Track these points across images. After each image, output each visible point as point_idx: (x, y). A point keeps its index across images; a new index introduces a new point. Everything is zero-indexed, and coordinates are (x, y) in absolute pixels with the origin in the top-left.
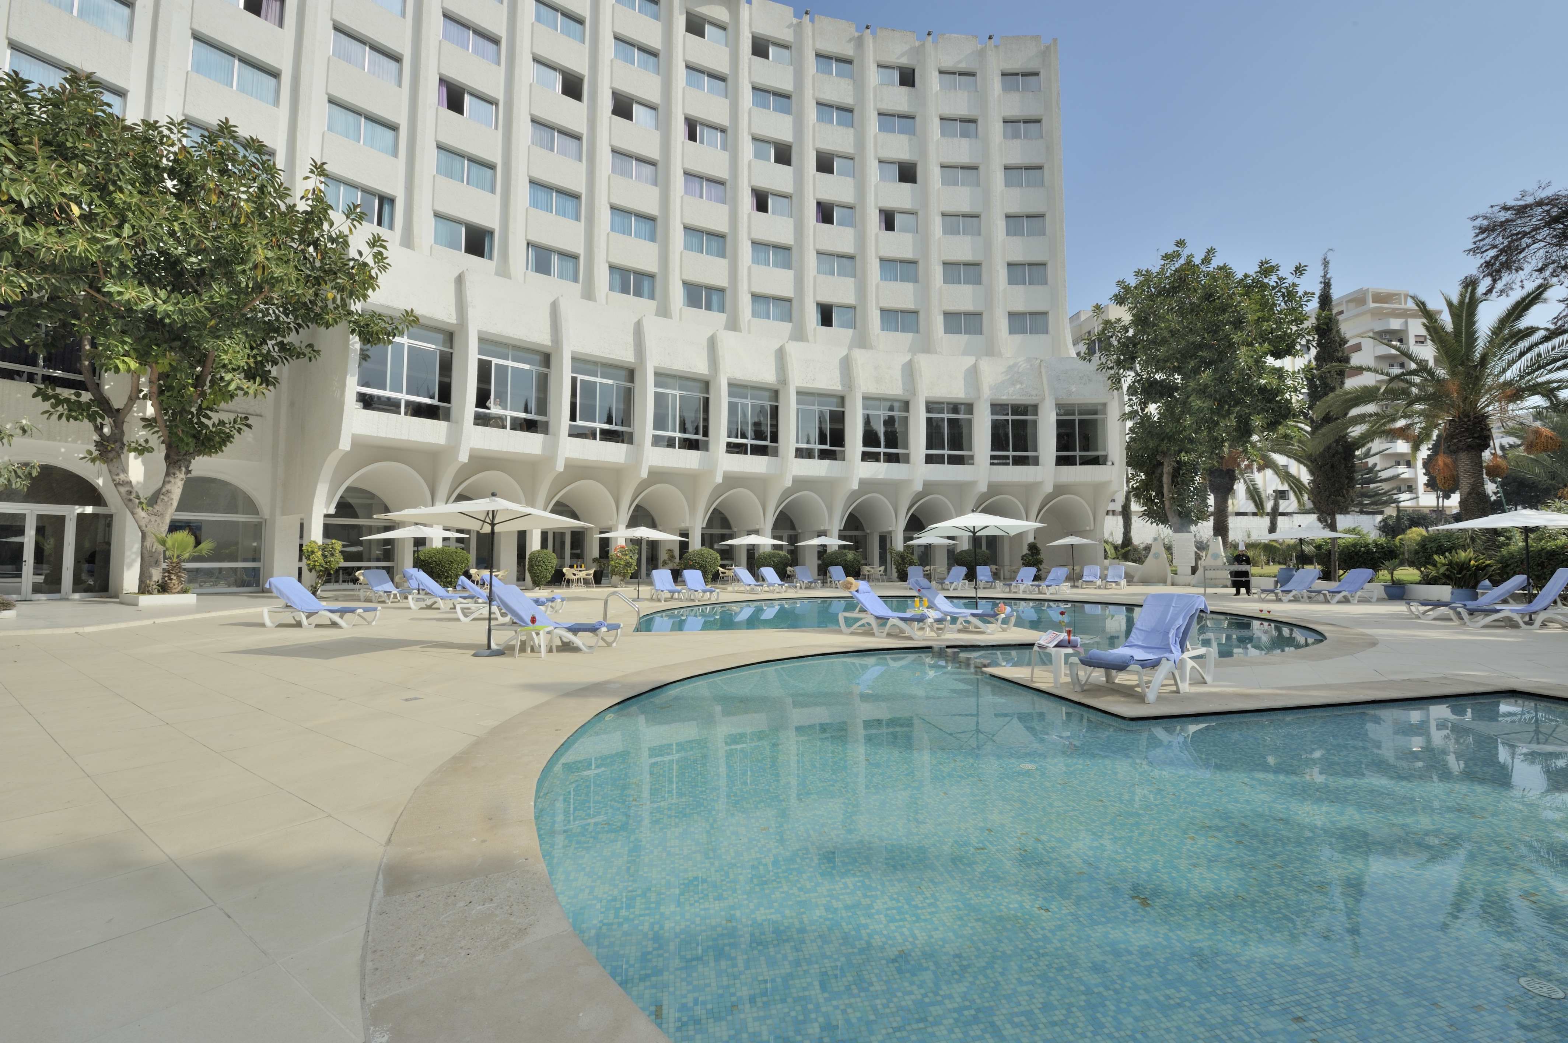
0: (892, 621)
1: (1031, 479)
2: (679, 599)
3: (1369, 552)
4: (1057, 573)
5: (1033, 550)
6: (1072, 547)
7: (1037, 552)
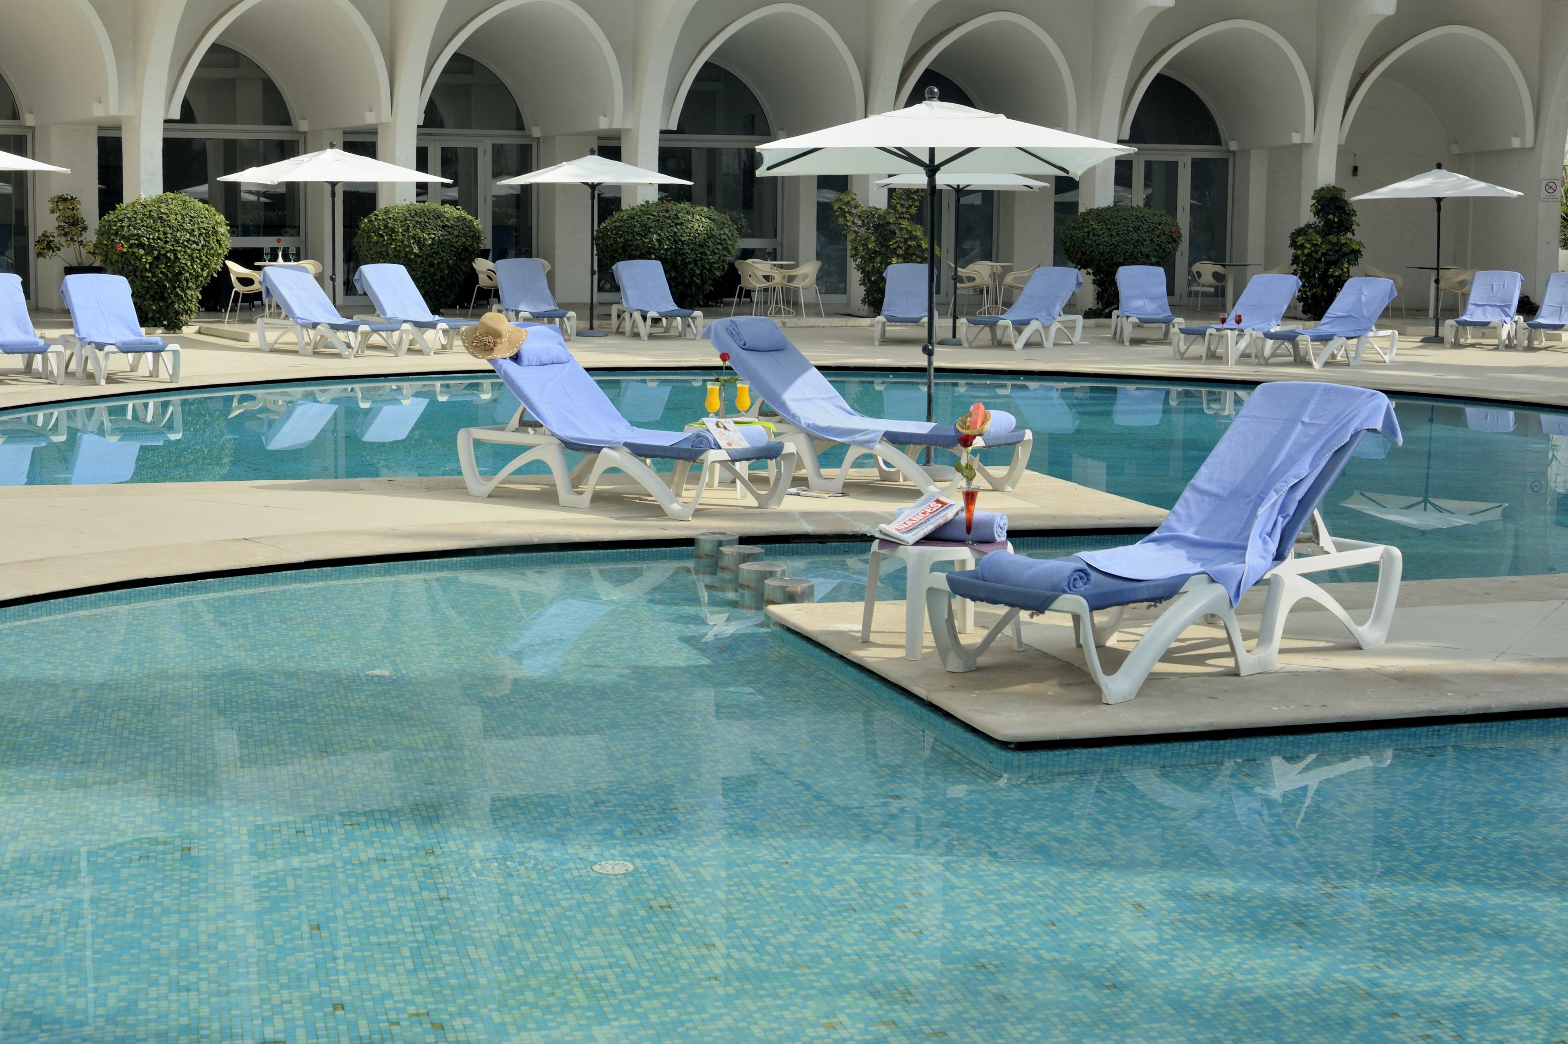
0: (609, 457)
2: (46, 376)
4: (1361, 294)
5: (1329, 214)
6: (1439, 209)
7: (1341, 222)
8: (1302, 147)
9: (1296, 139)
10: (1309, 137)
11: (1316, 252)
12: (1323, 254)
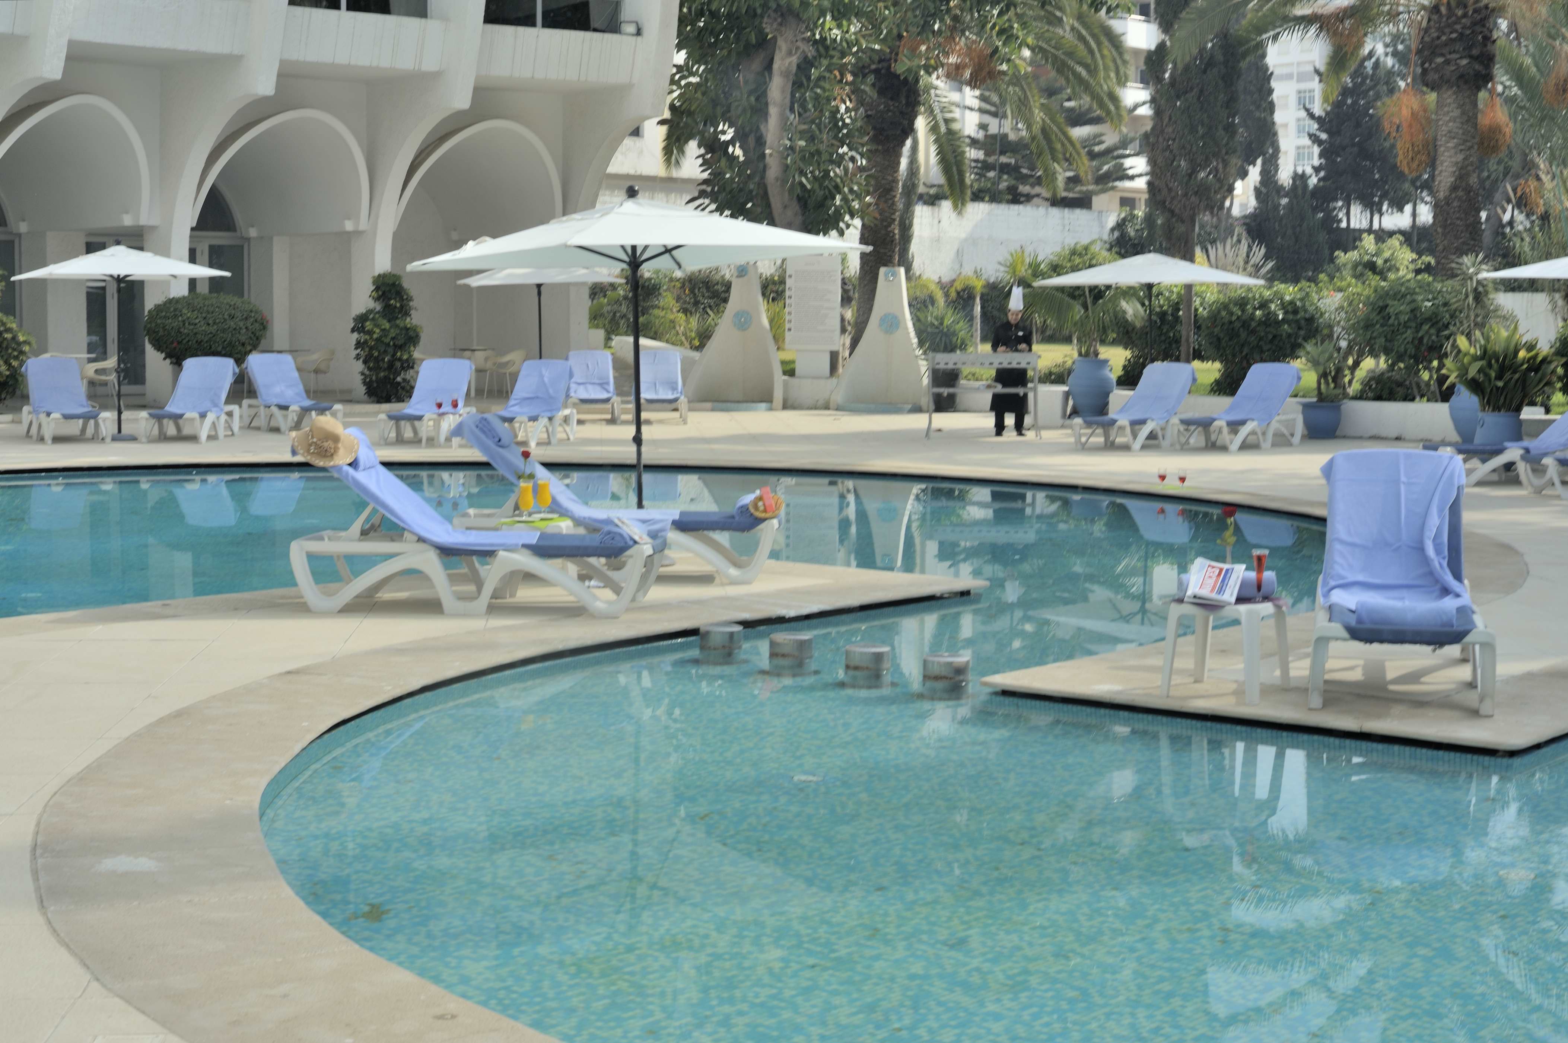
0: (509, 560)
1: (406, 62)
3: (1269, 321)
4: (541, 376)
5: (390, 299)
6: (539, 294)
7: (402, 306)
8: (358, 233)
9: (349, 226)
10: (363, 225)
11: (386, 336)
12: (393, 339)
